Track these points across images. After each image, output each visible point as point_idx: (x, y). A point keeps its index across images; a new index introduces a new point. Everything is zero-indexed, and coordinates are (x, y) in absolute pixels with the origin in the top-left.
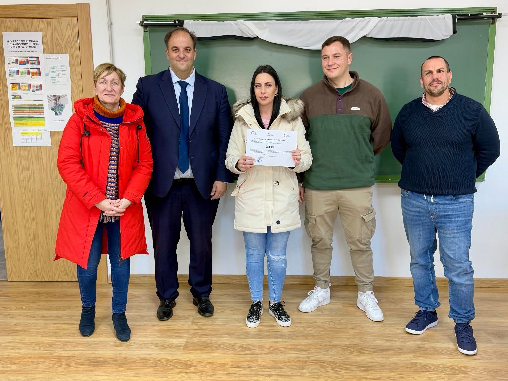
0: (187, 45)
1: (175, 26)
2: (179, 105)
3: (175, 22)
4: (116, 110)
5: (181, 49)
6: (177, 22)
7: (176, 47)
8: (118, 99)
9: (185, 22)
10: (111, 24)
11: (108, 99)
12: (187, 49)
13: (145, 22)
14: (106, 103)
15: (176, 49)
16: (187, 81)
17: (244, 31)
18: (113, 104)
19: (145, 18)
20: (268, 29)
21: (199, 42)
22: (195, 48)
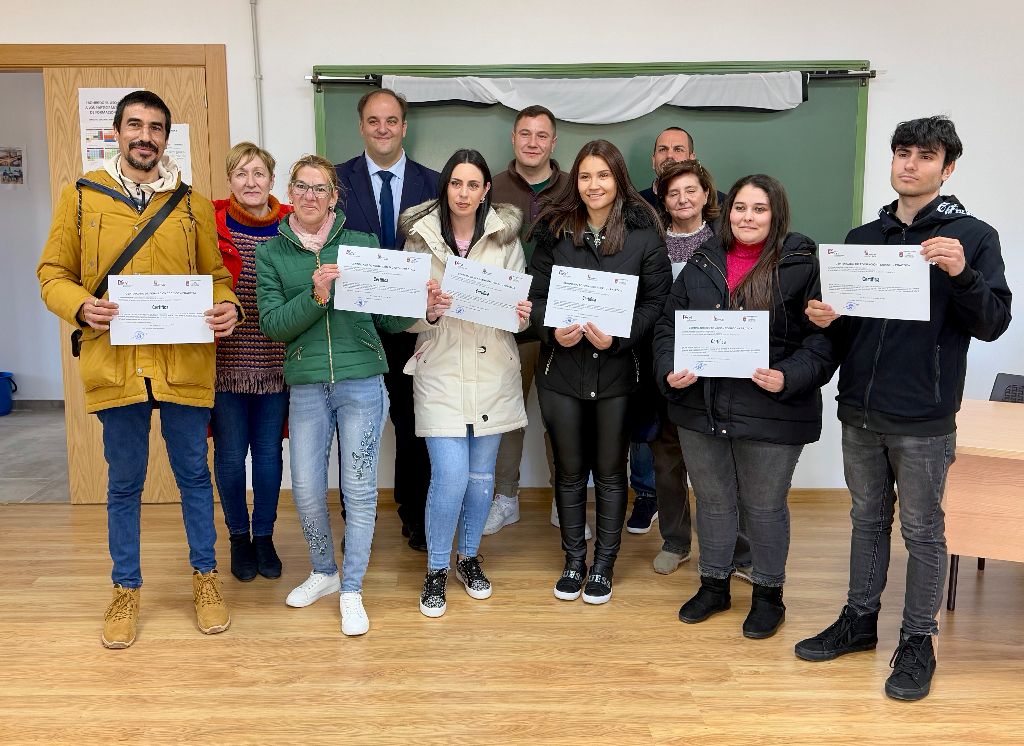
0: (391, 115)
1: (368, 84)
3: (367, 77)
5: (383, 121)
6: (371, 78)
9: (385, 78)
10: (261, 79)
12: (390, 120)
15: (374, 120)
17: (479, 94)
19: (318, 71)
20: (515, 92)
21: (410, 109)
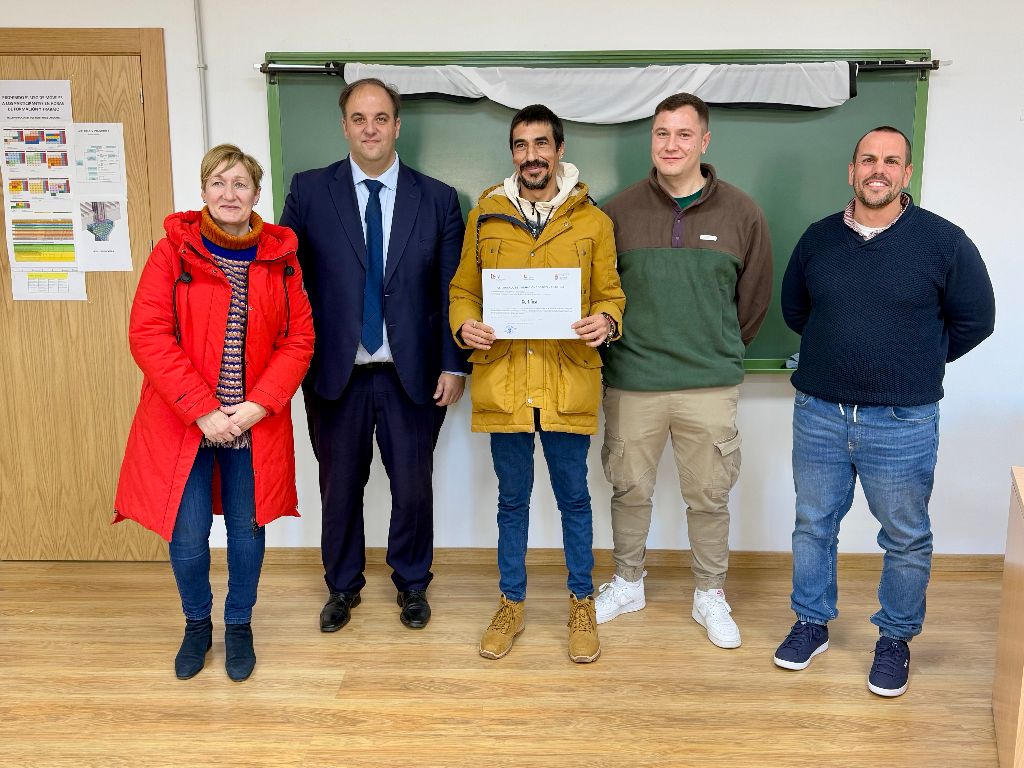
2: (364, 225)
4: (244, 234)
7: (359, 114)
8: (248, 213)
11: (226, 216)
13: (271, 66)
14: (225, 223)
16: (381, 179)
18: (238, 225)
22: (396, 116)
